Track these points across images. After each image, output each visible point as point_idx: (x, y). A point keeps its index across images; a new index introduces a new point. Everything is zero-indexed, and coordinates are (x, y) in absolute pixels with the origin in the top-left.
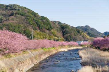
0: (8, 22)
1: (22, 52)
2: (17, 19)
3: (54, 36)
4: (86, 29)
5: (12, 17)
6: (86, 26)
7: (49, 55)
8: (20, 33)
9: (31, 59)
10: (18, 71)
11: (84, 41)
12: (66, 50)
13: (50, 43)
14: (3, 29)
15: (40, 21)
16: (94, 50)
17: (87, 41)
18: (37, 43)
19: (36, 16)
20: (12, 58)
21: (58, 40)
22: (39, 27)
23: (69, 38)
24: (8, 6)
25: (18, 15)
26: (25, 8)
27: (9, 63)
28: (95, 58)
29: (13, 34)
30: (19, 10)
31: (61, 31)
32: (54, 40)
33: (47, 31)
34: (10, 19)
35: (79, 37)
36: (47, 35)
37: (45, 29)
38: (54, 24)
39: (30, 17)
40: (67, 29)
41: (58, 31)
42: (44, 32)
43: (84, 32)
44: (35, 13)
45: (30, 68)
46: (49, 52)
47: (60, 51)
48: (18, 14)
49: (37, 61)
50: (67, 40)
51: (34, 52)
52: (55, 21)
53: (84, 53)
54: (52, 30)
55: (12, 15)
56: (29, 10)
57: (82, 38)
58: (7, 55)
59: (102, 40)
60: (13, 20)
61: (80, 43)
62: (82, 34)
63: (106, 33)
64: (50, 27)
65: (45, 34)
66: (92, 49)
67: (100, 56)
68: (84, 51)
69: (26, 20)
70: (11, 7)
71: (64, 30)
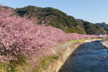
2: (51, 18)
4: (103, 25)
5: (48, 16)
6: (103, 23)
11: (102, 34)
12: (90, 41)
13: (79, 36)
15: (68, 19)
17: (104, 34)
19: (65, 16)
22: (67, 24)
23: (90, 32)
24: (44, 9)
25: (52, 15)
26: (57, 10)
30: (52, 11)
31: (84, 27)
33: (74, 27)
34: (46, 18)
35: (98, 31)
37: (72, 26)
38: (79, 21)
39: (61, 16)
40: (89, 25)
41: (81, 27)
43: (102, 27)
44: (64, 13)
47: (86, 42)
54: (77, 26)
56: (60, 11)
57: (100, 32)
60: (48, 19)
61: (99, 36)
62: (100, 29)
64: (76, 23)
65: (72, 29)
69: (57, 19)
70: (47, 9)
71: (86, 26)
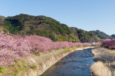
0: (37, 29)
1: (48, 51)
2: (44, 27)
3: (72, 39)
4: (97, 33)
5: (40, 25)
6: (97, 31)
7: (69, 53)
8: (46, 37)
9: (55, 56)
10: (45, 65)
11: (95, 42)
12: (82, 49)
13: (69, 44)
14: (33, 34)
15: (61, 27)
16: (104, 49)
17: (98, 42)
18: (59, 45)
19: (58, 24)
20: (41, 56)
21: (75, 42)
22: (60, 32)
23: (84, 40)
24: (37, 17)
26: (50, 18)
27: (38, 60)
28: (105, 55)
29: (41, 37)
30: (45, 19)
31: (78, 35)
32: (72, 42)
33: (67, 35)
34: (39, 27)
35: (92, 39)
36: (67, 38)
37: (65, 34)
38: (72, 29)
39: (54, 25)
40: (82, 33)
41: (75, 35)
42: (65, 36)
43: (96, 35)
44: (57, 21)
45: (55, 63)
46: (69, 51)
47: (77, 50)
48: (45, 22)
49: (59, 58)
50: (82, 41)
51: (57, 51)
52: (72, 27)
53: (96, 52)
54: (71, 34)
55: (40, 23)
56: (53, 19)
57: (94, 40)
58: (37, 54)
59: (110, 41)
60: (41, 27)
61: (92, 44)
62: (94, 37)
63: (113, 36)
64: (69, 32)
66: (102, 48)
67: (109, 54)
68: (96, 50)
69: (50, 27)
70: (39, 18)
71: (79, 34)
